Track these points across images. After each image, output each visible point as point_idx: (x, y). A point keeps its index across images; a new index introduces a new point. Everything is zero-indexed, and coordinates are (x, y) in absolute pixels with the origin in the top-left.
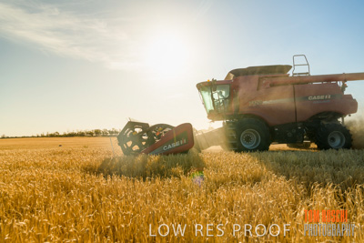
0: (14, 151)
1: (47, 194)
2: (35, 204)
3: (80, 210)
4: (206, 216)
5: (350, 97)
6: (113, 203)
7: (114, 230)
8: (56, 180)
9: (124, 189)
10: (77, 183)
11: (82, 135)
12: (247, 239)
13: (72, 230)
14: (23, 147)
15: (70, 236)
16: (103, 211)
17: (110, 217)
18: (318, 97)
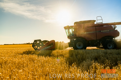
0: (17, 48)
1: (28, 62)
2: (24, 65)
3: (38, 68)
6: (48, 65)
7: (49, 74)
8: (30, 58)
9: (51, 61)
10: (36, 59)
13: (36, 74)
14: (19, 47)
15: (35, 75)
16: (45, 68)
17: (48, 70)
18: (105, 31)
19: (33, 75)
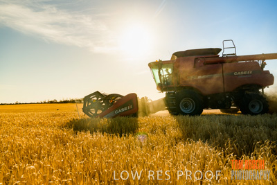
0: (24, 114)
1: (50, 145)
2: (41, 153)
3: (73, 159)
4: (169, 164)
5: (268, 72)
6: (98, 153)
7: (99, 174)
8: (56, 136)
9: (105, 143)
10: (71, 138)
11: (73, 102)
12: (201, 183)
13: (68, 173)
14: (31, 110)
15: (68, 177)
16: (90, 159)
17: (96, 164)
18: (242, 73)
19: (62, 176)
